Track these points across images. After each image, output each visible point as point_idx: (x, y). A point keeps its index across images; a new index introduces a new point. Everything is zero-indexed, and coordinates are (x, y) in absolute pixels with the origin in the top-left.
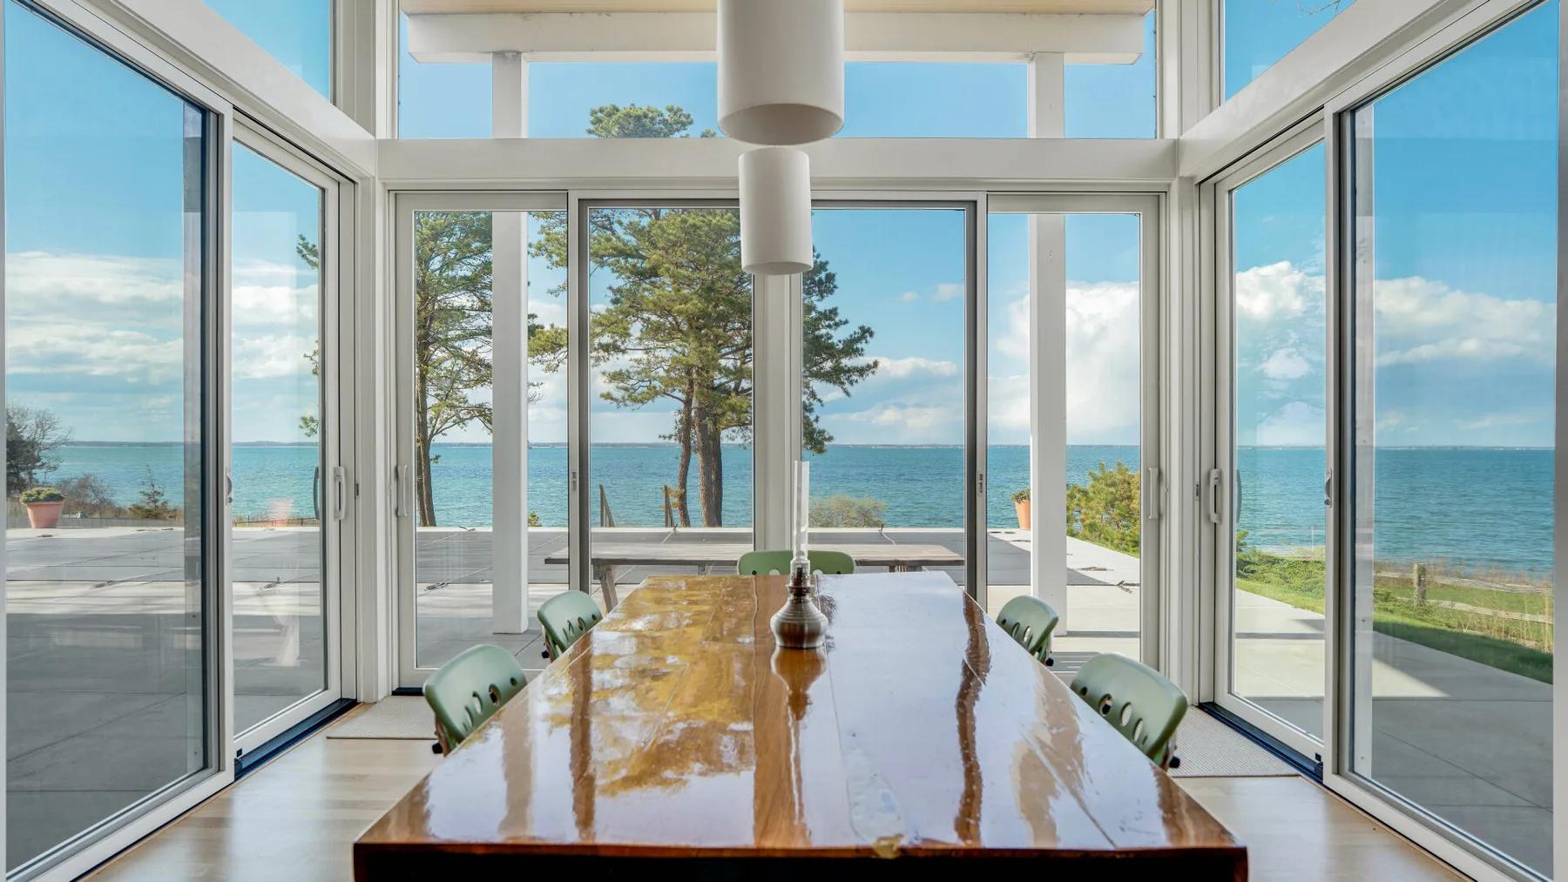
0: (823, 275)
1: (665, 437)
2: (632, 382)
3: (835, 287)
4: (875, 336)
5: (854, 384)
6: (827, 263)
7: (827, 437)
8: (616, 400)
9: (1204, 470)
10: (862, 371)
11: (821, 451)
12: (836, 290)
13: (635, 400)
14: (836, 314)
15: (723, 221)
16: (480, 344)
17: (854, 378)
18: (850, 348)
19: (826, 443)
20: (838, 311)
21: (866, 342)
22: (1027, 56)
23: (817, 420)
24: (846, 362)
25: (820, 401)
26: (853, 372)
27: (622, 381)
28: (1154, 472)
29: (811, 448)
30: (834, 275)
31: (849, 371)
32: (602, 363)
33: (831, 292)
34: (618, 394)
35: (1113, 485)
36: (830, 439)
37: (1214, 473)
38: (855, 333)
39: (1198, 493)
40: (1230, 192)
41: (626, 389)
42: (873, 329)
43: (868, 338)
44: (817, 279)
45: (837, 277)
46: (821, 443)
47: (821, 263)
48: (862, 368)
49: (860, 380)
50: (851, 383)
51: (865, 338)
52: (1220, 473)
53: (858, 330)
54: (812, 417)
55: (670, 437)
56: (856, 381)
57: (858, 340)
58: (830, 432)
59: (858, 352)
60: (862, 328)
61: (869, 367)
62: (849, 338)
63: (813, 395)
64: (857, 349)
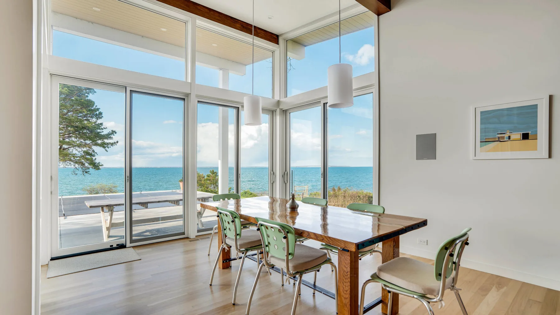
0: (98, 112)
3: (102, 117)
4: (117, 133)
5: (109, 148)
6: (99, 109)
7: (101, 165)
9: (284, 172)
10: (112, 144)
11: (99, 169)
12: (103, 118)
14: (102, 125)
15: (63, 90)
17: (109, 146)
18: (108, 136)
19: (100, 167)
20: (103, 124)
21: (114, 135)
22: (220, 69)
23: (95, 159)
24: (106, 141)
25: (96, 153)
26: (109, 144)
28: (272, 173)
29: (94, 168)
30: (102, 113)
31: (108, 144)
33: (101, 118)
36: (102, 165)
37: (286, 172)
38: (110, 132)
39: (283, 177)
40: (290, 113)
42: (116, 131)
43: (115, 134)
44: (95, 113)
45: (103, 114)
46: (98, 167)
47: (97, 108)
48: (112, 143)
49: (111, 147)
50: (108, 148)
52: (287, 172)
53: (110, 131)
54: (94, 158)
56: (110, 147)
57: (111, 134)
58: (102, 163)
59: (111, 138)
60: (112, 131)
61: (115, 143)
62: (107, 133)
63: (94, 151)
64: (110, 137)
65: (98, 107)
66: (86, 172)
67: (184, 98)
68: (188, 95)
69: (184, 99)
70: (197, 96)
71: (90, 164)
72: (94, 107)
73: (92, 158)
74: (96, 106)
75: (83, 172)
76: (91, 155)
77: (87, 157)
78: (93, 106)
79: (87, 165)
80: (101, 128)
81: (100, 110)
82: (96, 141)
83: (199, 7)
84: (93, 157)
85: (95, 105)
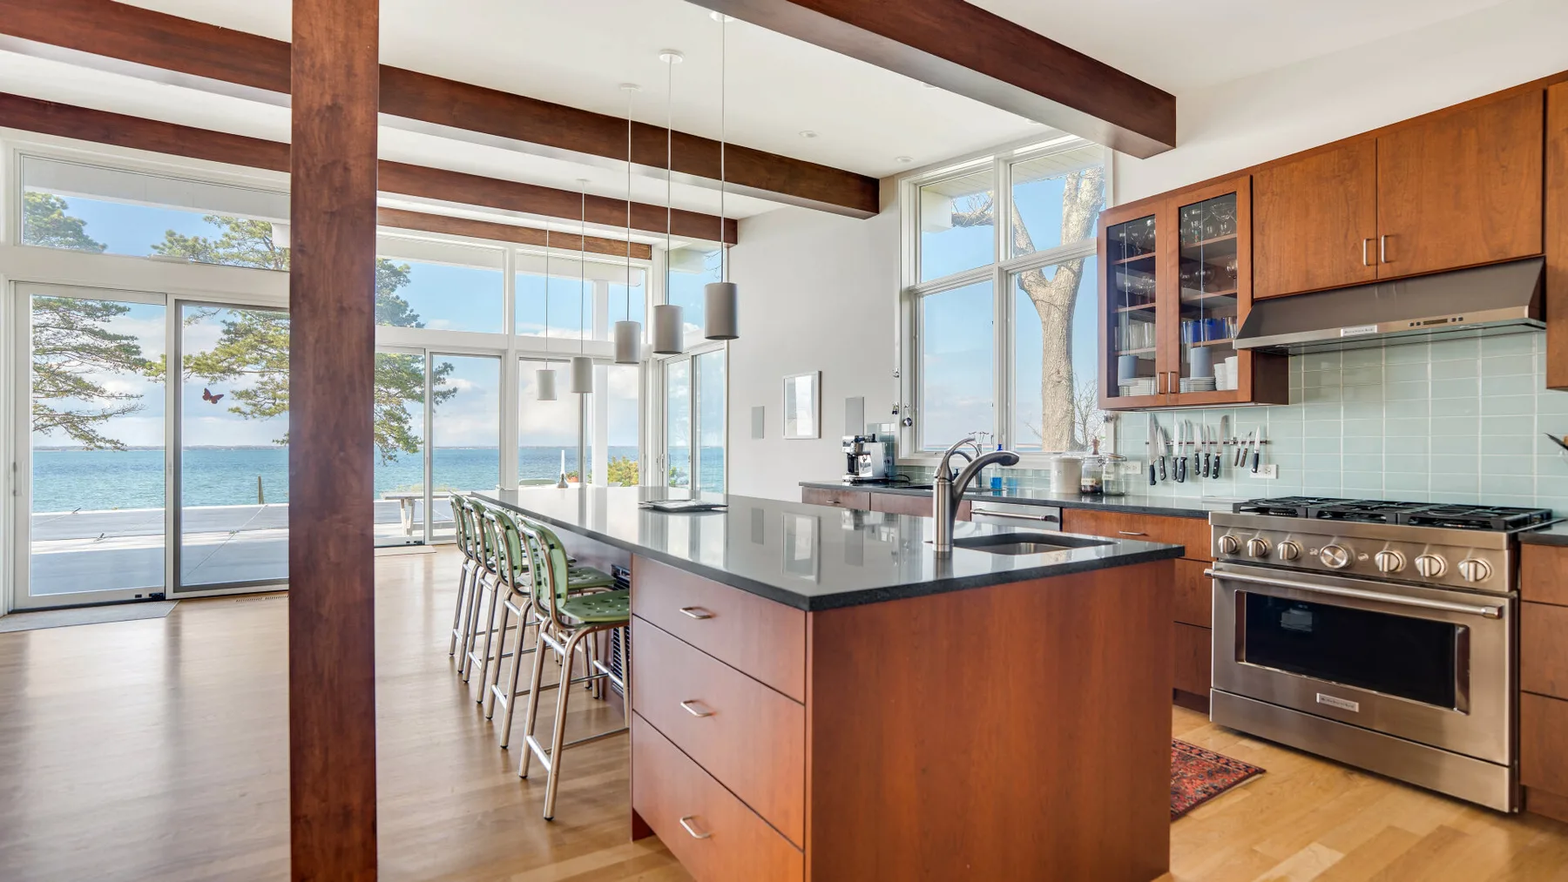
1: (278, 442)
2: (259, 399)
4: (454, 370)
6: (418, 316)
7: (420, 440)
8: (244, 413)
10: (445, 395)
11: (415, 451)
13: (263, 413)
16: (67, 359)
21: (448, 374)
23: (409, 429)
26: (437, 395)
27: (251, 399)
28: (643, 455)
31: (434, 394)
32: (219, 382)
34: (248, 409)
35: (621, 470)
38: (439, 368)
41: (255, 405)
42: (453, 365)
43: (450, 372)
46: (413, 445)
48: (446, 392)
50: (437, 403)
51: (447, 371)
53: (441, 365)
54: (406, 427)
55: (283, 442)
57: (441, 372)
59: (442, 381)
60: (444, 365)
61: (450, 392)
62: (434, 371)
63: (404, 410)
64: (440, 379)
65: (414, 313)
66: (391, 458)
67: (501, 355)
68: (505, 352)
69: (500, 357)
70: (518, 351)
71: (398, 440)
72: (408, 312)
73: (402, 427)
74: (412, 311)
75: (384, 457)
76: (399, 419)
77: (392, 424)
78: (404, 311)
79: (391, 441)
80: (420, 359)
81: (419, 320)
82: (411, 388)
83: (520, 231)
84: (403, 425)
85: (409, 309)
